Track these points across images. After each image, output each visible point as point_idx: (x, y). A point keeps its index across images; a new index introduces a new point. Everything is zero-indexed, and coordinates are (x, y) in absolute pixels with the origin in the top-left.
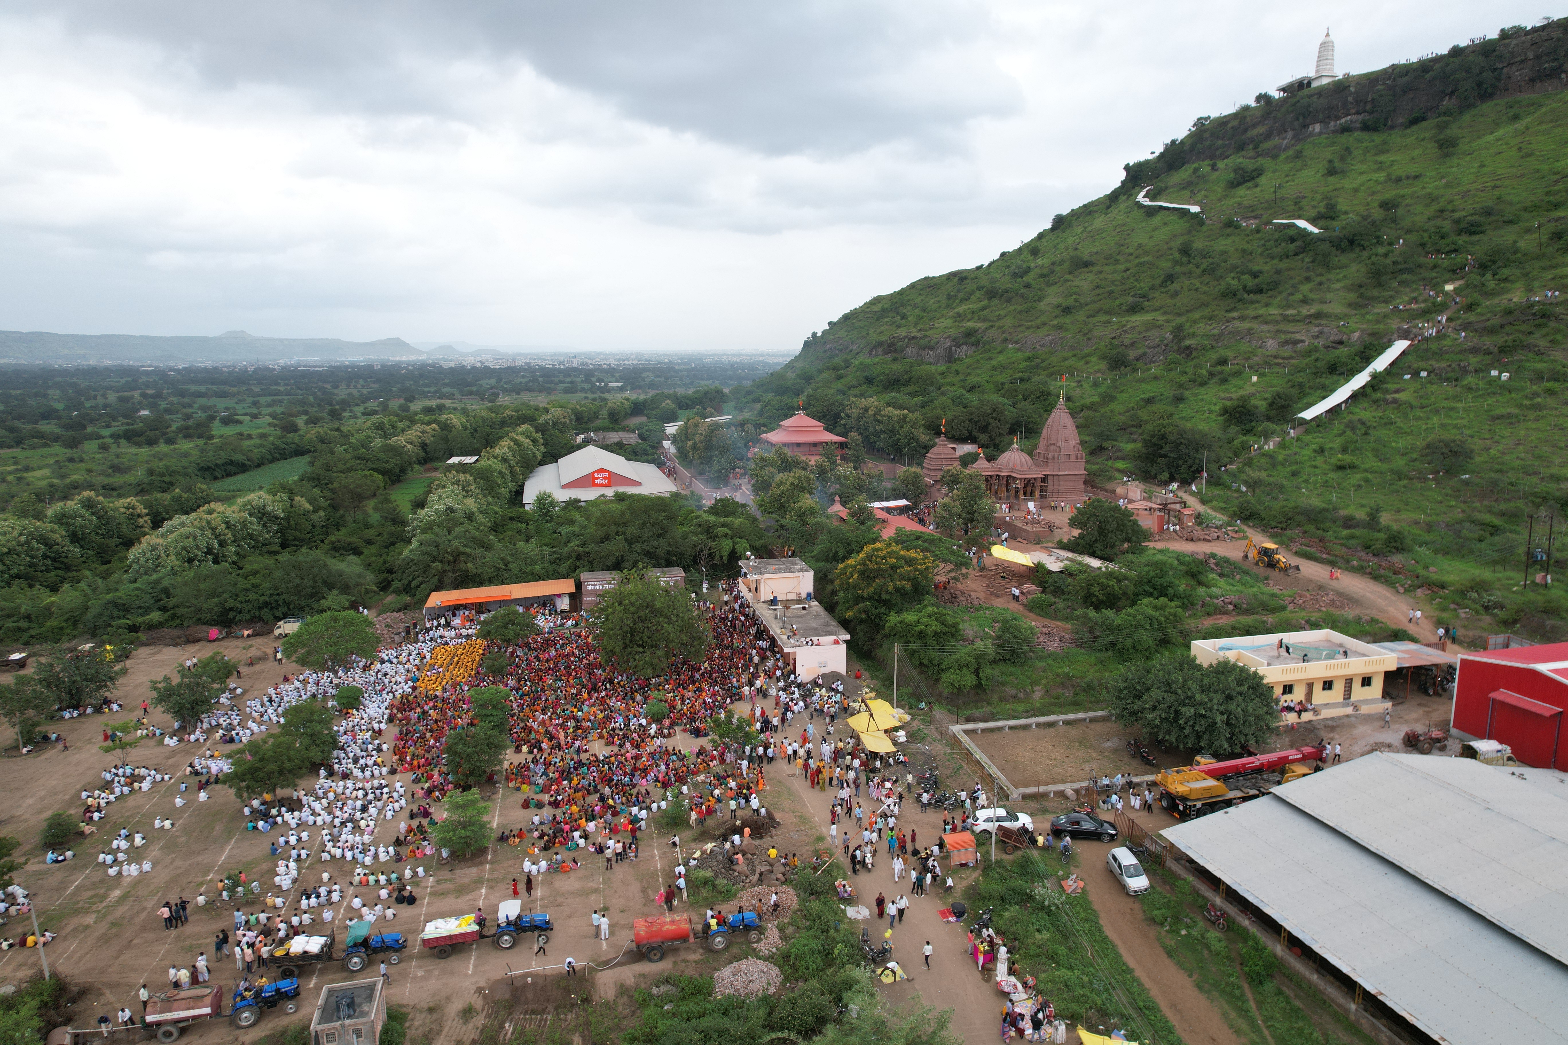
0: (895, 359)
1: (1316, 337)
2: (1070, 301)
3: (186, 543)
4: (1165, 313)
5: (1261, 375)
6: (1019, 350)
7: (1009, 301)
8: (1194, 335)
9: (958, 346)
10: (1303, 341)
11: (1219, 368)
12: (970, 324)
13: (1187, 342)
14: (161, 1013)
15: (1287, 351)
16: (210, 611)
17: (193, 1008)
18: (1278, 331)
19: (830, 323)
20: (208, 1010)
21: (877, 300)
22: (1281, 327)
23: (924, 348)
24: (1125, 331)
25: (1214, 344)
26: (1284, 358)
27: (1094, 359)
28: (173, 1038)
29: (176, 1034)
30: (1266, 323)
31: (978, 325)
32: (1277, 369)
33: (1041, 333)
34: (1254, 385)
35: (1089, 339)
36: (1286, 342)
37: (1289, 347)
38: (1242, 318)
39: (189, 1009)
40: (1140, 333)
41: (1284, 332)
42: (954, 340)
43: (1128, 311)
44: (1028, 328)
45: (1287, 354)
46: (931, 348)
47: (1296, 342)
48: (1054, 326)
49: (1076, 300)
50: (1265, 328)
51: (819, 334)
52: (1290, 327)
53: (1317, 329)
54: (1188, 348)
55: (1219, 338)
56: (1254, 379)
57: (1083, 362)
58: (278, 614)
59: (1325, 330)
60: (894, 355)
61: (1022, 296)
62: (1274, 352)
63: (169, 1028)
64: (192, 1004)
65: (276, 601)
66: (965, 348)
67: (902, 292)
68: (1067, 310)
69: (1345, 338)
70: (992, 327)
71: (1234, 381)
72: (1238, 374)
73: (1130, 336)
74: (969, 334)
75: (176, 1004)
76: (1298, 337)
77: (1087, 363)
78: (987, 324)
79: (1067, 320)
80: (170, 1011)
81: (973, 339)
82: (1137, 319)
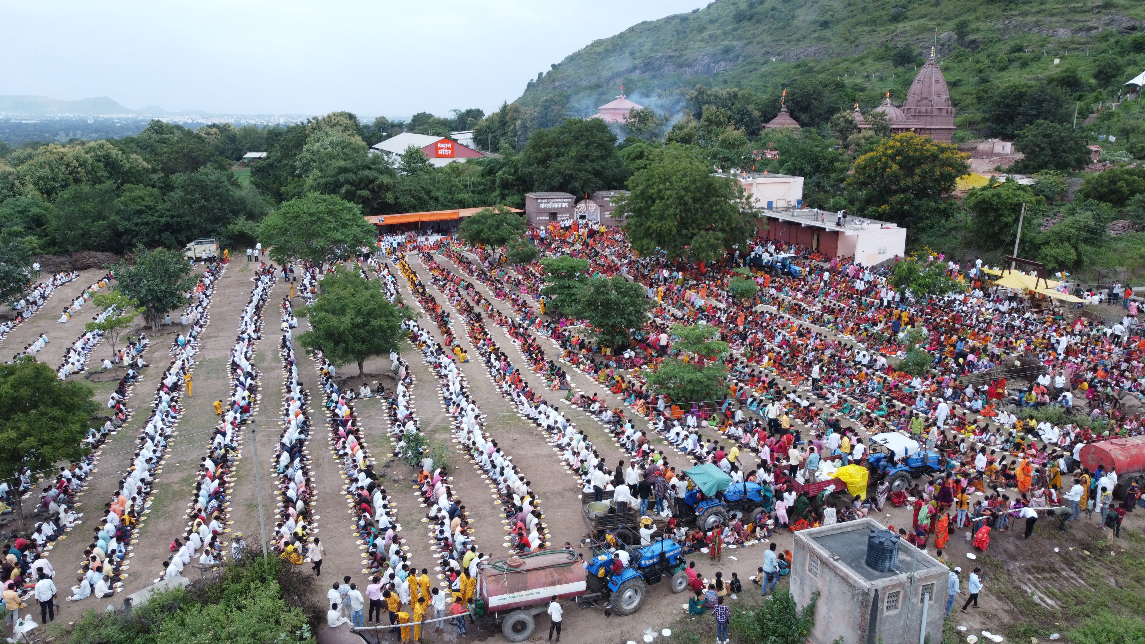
0: (654, 77)
1: (1108, 24)
2: (827, 17)
3: (41, 173)
4: (932, 19)
5: (1062, 58)
6: (782, 61)
7: (759, 21)
8: (978, 30)
9: (717, 62)
10: (1096, 28)
11: (1017, 55)
12: (726, 43)
13: (972, 37)
14: (511, 591)
15: (1082, 37)
16: (99, 234)
17: (560, 583)
18: (1068, 21)
19: (553, 66)
20: (581, 586)
21: (598, 43)
22: (1069, 17)
23: (681, 66)
24: (897, 36)
25: (1000, 37)
26: (1079, 44)
27: (869, 61)
28: (528, 632)
29: (531, 625)
30: (1052, 15)
31: (735, 43)
32: (1075, 53)
33: (803, 44)
34: (1057, 66)
35: (857, 46)
36: (1080, 30)
37: (1083, 34)
38: (1024, 14)
39: (553, 584)
40: (912, 36)
41: (1075, 21)
42: (712, 57)
43: (890, 21)
44: (789, 42)
45: (1082, 40)
46: (689, 66)
47: (1090, 29)
48: (816, 38)
49: (832, 16)
50: (1054, 19)
51: (545, 74)
52: (1077, 17)
53: (1107, 17)
54: (973, 42)
55: (1004, 31)
56: (1057, 61)
57: (857, 64)
58: (182, 237)
59: (1116, 17)
60: (652, 73)
61: (773, 17)
62: (1068, 39)
63: (522, 616)
64: (556, 576)
65: (179, 223)
66: (723, 64)
67: (622, 35)
68: (825, 25)
69: (1137, 24)
70: (750, 43)
71: (1034, 65)
72: (1037, 58)
73: (903, 39)
74: (727, 51)
75: (531, 577)
76: (1090, 24)
77: (863, 64)
78: (745, 42)
79: (827, 33)
80: (525, 589)
81: (732, 55)
82: (902, 26)
